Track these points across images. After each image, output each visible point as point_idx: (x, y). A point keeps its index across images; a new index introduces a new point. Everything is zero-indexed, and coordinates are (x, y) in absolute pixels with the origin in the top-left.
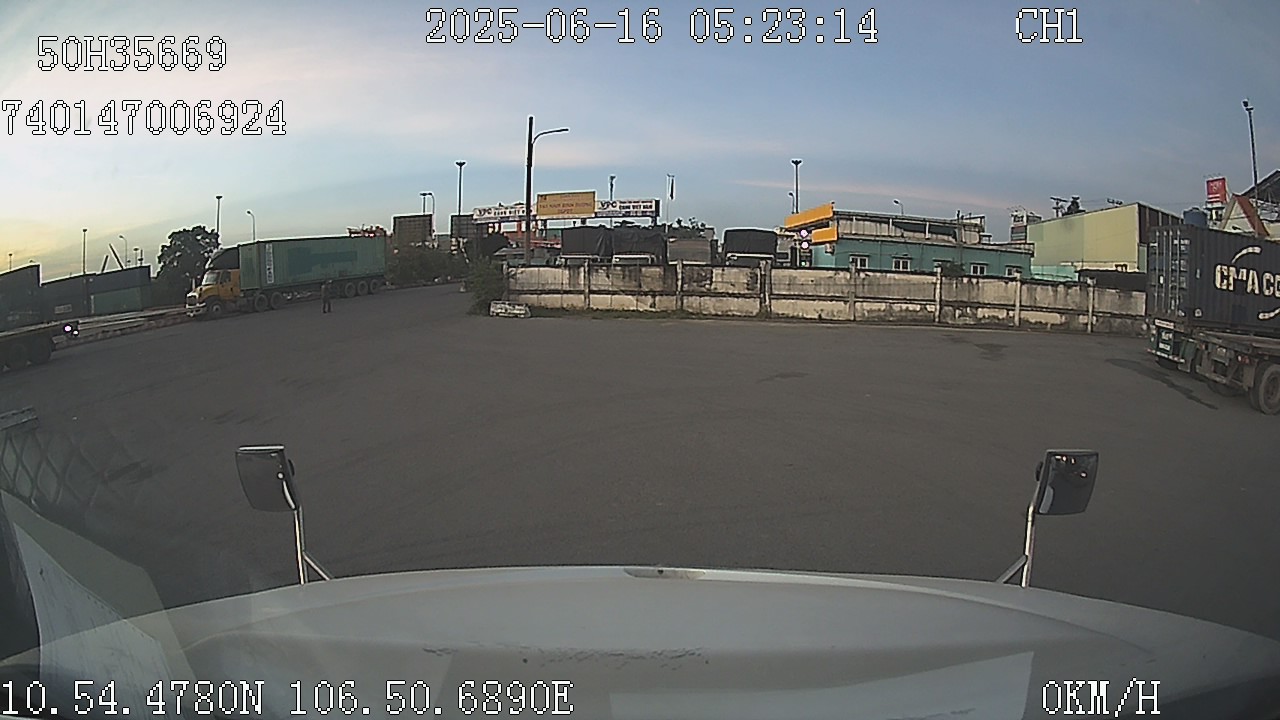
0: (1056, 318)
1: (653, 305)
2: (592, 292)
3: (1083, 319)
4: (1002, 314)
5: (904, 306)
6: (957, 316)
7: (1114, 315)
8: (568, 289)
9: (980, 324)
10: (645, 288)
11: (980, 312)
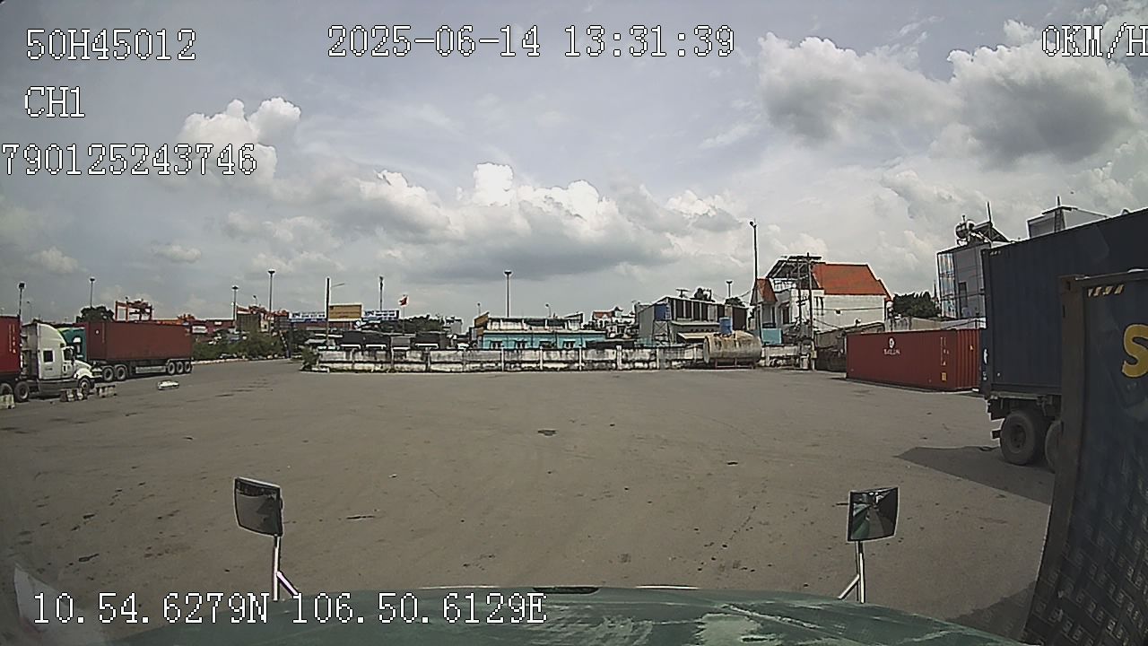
0: (563, 366)
1: (382, 367)
2: (356, 362)
3: (576, 365)
4: (534, 365)
5: (488, 364)
6: (513, 366)
7: (596, 362)
8: (345, 360)
9: (523, 370)
10: (378, 360)
11: (523, 365)
